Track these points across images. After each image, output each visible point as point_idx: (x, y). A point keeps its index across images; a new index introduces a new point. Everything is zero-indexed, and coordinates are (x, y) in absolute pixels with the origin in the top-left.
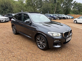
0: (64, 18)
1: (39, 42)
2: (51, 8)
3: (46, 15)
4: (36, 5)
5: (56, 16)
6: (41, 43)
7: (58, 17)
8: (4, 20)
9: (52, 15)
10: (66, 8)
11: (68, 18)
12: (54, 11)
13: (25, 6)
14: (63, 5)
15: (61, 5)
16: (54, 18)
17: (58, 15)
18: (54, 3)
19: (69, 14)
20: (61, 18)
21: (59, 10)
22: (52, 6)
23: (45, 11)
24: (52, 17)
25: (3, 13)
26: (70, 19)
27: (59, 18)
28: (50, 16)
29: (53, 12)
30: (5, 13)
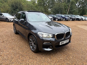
0: (78, 20)
1: (31, 43)
2: (63, 8)
3: (57, 15)
4: (47, 4)
5: (68, 17)
6: (32, 44)
7: (71, 18)
8: (13, 19)
9: (63, 16)
10: (82, 8)
11: (83, 20)
12: (67, 11)
13: (36, 6)
14: (78, 4)
15: (77, 4)
16: (66, 19)
17: (71, 16)
18: (68, 2)
19: (86, 14)
20: (74, 19)
21: (73, 10)
22: (65, 6)
23: (56, 11)
24: (63, 18)
25: (13, 13)
26: (86, 20)
27: (71, 20)
28: (62, 17)
29: (65, 13)
30: (15, 13)
